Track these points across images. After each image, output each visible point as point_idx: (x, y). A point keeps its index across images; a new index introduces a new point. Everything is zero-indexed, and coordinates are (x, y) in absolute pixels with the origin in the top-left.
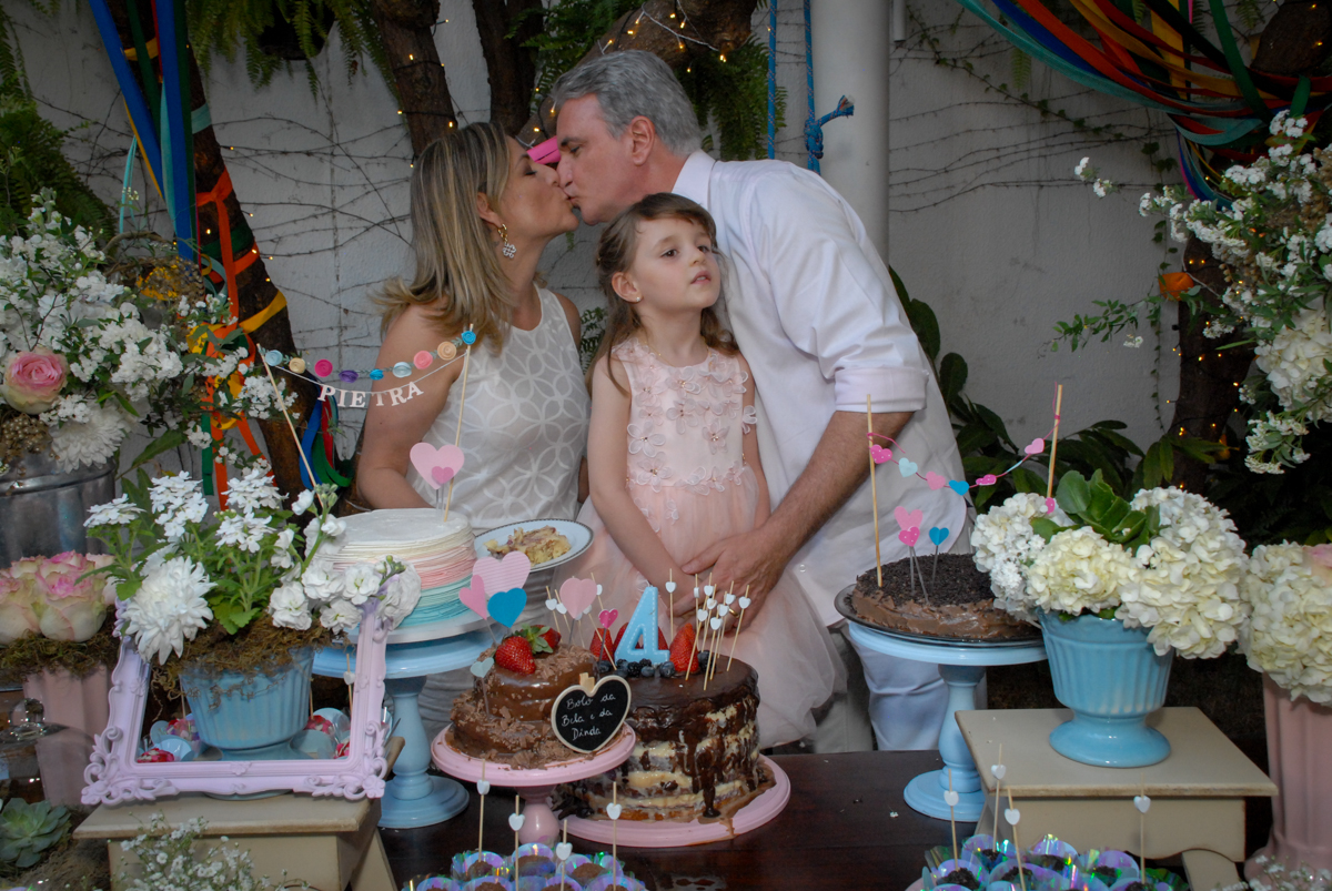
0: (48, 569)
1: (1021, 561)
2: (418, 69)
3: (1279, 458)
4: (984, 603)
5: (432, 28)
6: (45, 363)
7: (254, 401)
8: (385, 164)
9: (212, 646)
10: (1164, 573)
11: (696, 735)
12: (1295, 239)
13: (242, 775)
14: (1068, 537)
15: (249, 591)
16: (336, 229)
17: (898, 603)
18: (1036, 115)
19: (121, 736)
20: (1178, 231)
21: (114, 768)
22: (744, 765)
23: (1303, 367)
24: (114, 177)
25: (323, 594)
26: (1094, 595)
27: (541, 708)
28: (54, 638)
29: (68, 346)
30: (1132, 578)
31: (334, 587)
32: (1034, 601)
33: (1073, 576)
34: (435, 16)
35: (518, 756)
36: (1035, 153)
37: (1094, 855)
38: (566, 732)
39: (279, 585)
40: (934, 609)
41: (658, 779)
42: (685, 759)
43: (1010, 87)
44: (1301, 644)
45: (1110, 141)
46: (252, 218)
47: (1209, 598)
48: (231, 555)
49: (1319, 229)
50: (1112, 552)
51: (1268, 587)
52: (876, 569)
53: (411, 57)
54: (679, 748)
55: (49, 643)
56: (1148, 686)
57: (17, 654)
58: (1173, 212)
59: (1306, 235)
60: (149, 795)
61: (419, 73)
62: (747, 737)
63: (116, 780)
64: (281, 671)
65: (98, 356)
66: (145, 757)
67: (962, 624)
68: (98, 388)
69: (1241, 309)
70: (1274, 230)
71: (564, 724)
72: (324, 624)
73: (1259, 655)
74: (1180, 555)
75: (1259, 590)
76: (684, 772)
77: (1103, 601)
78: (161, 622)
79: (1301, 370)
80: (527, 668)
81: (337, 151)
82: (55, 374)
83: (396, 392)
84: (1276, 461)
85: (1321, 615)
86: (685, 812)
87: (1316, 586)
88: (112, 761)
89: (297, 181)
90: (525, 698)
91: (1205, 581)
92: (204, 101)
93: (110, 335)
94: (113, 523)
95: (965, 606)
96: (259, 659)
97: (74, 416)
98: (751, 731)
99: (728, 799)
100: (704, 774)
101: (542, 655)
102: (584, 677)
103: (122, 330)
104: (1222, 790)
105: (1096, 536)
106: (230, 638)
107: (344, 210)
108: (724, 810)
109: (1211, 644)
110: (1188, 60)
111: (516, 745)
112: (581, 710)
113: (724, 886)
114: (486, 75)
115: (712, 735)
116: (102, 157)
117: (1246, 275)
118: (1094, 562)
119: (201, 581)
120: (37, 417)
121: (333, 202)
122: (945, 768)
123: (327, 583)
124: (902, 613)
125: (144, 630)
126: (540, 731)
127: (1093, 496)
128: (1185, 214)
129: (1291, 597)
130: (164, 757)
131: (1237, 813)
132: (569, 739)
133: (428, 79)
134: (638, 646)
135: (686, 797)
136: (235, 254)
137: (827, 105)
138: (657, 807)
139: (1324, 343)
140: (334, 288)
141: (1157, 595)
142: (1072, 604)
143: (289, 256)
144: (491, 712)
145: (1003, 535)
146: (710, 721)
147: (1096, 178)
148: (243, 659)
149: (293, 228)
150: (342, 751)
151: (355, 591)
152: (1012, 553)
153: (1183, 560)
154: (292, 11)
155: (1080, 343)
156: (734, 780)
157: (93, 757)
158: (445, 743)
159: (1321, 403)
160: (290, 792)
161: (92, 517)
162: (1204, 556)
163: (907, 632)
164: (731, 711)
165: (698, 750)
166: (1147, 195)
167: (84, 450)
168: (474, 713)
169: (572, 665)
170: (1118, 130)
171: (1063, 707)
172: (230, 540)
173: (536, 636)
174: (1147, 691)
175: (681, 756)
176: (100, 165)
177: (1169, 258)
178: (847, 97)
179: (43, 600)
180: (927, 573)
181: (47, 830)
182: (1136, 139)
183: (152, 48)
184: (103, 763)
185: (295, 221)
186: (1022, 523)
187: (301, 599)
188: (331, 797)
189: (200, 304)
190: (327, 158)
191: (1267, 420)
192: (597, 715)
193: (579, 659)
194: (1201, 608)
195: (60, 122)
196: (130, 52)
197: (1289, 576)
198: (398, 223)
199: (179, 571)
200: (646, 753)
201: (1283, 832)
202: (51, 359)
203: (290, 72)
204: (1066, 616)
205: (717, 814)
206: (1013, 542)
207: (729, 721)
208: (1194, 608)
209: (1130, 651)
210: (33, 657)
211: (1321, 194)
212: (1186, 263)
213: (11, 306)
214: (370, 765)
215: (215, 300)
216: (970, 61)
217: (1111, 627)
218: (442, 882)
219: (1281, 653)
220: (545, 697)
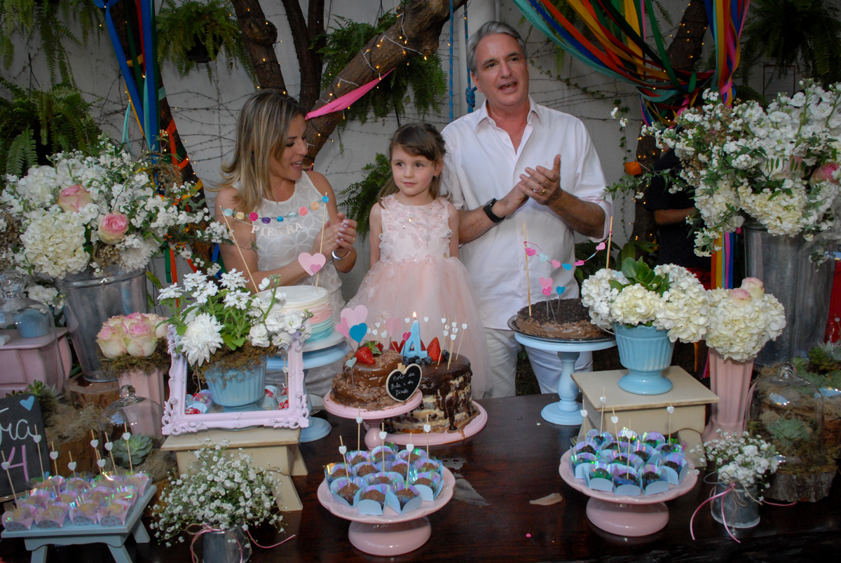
0: (128, 323)
1: (608, 301)
2: (267, 65)
3: (708, 249)
4: (582, 322)
5: (274, 45)
6: (118, 219)
7: (214, 234)
9: (223, 356)
10: (676, 304)
11: (444, 393)
12: (716, 148)
13: (238, 419)
14: (631, 289)
15: (240, 328)
16: (221, 147)
17: (541, 324)
18: (565, 86)
19: (177, 402)
20: (660, 143)
21: (175, 417)
22: (467, 405)
23: (717, 207)
24: (111, 125)
25: (276, 329)
26: (645, 316)
27: (379, 381)
28: (135, 355)
29: (128, 210)
30: (661, 307)
31: (281, 326)
32: (615, 320)
33: (635, 307)
34: (275, 39)
35: (370, 405)
37: (645, 435)
38: (393, 392)
39: (253, 325)
40: (559, 325)
41: (428, 413)
42: (441, 403)
43: (552, 72)
44: (730, 334)
45: (599, 99)
46: (186, 142)
47: (695, 314)
48: (231, 311)
49: (725, 143)
50: (651, 295)
51: (713, 309)
52: (528, 307)
53: (264, 60)
54: (437, 398)
55: (133, 358)
56: (665, 356)
57: (119, 364)
58: (657, 134)
59: (720, 146)
60: (194, 430)
61: (268, 67)
63: (177, 423)
64: (255, 368)
65: (144, 214)
66: (188, 412)
67: (573, 332)
68: (142, 232)
69: (688, 180)
70: (705, 144)
71: (392, 388)
72: (275, 344)
73: (712, 340)
74: (683, 295)
75: (711, 311)
76: (440, 409)
77: (648, 318)
78: (200, 346)
79: (716, 209)
80: (370, 361)
81: (221, 107)
82: (123, 224)
84: (707, 251)
85: (738, 320)
86: (441, 428)
87: (736, 307)
88: (175, 413)
89: (202, 123)
90: (371, 377)
91: (693, 307)
92: (162, 85)
93: (150, 204)
94: (172, 297)
95: (574, 323)
96: (245, 362)
97: (132, 245)
99: (460, 421)
100: (449, 410)
101: (377, 355)
102: (400, 365)
103: (155, 201)
104: (697, 401)
105: (643, 288)
106: (231, 352)
107: (225, 137)
108: (459, 426)
109: (696, 335)
110: (645, 61)
111: (368, 400)
112: (400, 382)
113: (465, 462)
114: (299, 68)
115: (453, 391)
116: (106, 115)
117: (691, 164)
118: (644, 300)
119: (217, 325)
120: (114, 246)
121: (220, 133)
122: (560, 401)
123: (278, 323)
124: (543, 328)
125: (191, 349)
126: (379, 392)
127: (639, 269)
128: (663, 135)
129: (726, 313)
130: (196, 412)
131: (702, 411)
132: (394, 395)
133: (272, 71)
134: (412, 350)
135: (441, 421)
136: (178, 161)
139: (726, 196)
141: (673, 314)
142: (634, 320)
143: (200, 161)
144: (354, 384)
145: (597, 289)
146: (452, 384)
147: (621, 118)
148: (238, 363)
149: (200, 147)
150: (285, 405)
151: (290, 327)
152: (603, 297)
153: (684, 298)
154: (204, 38)
156: (463, 412)
157: (165, 412)
158: (330, 400)
159: (726, 224)
160: (262, 426)
161: (161, 295)
162: (692, 295)
163: (547, 337)
164: (461, 379)
165: (447, 398)
166: (645, 126)
167: (135, 262)
168: (345, 385)
169: (392, 360)
170: (603, 93)
171: (624, 368)
172: (232, 304)
173: (372, 347)
174: (664, 359)
175: (438, 401)
176: (105, 119)
177: (627, 155)
179: (128, 337)
180: (555, 308)
181: (143, 447)
182: (610, 97)
183: (140, 59)
184: (170, 415)
185: (201, 143)
186: (606, 283)
187: (265, 332)
188: (283, 428)
189: (182, 187)
190: (216, 111)
191: (703, 232)
192: (406, 384)
193: (395, 356)
194: (692, 319)
195: (88, 99)
196: (129, 62)
197: (723, 303)
199: (204, 320)
200: (423, 401)
201: (716, 418)
202: (121, 217)
203: (198, 69)
204: (630, 326)
205: (455, 428)
206: (604, 292)
207: (460, 384)
208: (688, 320)
209: (658, 341)
210: (126, 365)
211: (725, 127)
212: (637, 157)
213: (101, 192)
214: (300, 412)
215: (189, 184)
216: (533, 59)
217: (651, 330)
218: (342, 466)
219: (722, 338)
220: (381, 376)
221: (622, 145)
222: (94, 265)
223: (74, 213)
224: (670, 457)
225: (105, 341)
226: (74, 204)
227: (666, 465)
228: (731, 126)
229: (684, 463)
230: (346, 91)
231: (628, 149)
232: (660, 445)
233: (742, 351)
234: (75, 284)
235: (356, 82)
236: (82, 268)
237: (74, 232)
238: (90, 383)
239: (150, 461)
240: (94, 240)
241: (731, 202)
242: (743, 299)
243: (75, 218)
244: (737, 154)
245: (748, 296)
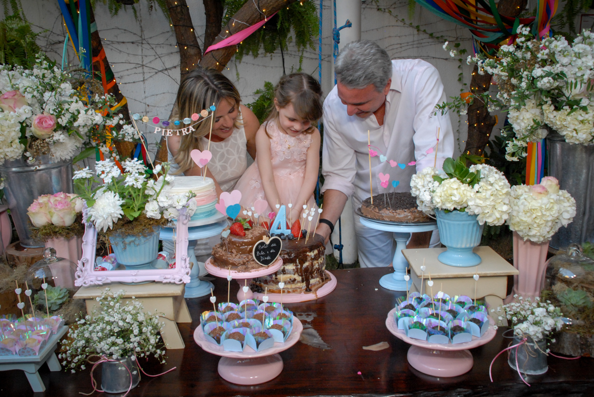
0: (52, 199)
1: (430, 191)
2: (179, 8)
3: (517, 155)
4: (412, 209)
6: (47, 119)
7: (126, 134)
8: (163, 47)
9: (123, 225)
10: (484, 194)
11: (302, 262)
12: (525, 73)
13: (135, 275)
15: (137, 204)
16: (144, 73)
17: (380, 210)
18: (416, 32)
19: (88, 261)
20: (481, 70)
21: (86, 273)
22: (320, 272)
23: (526, 122)
24: (56, 52)
25: (166, 205)
26: (459, 203)
27: (248, 249)
28: (57, 225)
29: (56, 112)
30: (472, 196)
31: (170, 202)
32: (435, 206)
33: (451, 195)
35: (240, 267)
36: (415, 46)
37: (456, 298)
38: (258, 258)
39: (148, 201)
40: (394, 211)
41: (288, 278)
42: (299, 270)
43: (405, 20)
44: (529, 220)
46: (113, 68)
47: (500, 203)
48: (130, 190)
49: (533, 69)
50: (465, 187)
51: (517, 200)
52: (370, 198)
53: (176, 3)
54: (296, 265)
55: (56, 227)
56: (475, 237)
57: (44, 231)
58: (479, 63)
59: (529, 72)
60: (100, 283)
61: (179, 9)
62: (321, 261)
63: (87, 277)
64: (149, 235)
65: (68, 116)
66: (96, 269)
67: (404, 217)
68: (66, 129)
69: (503, 100)
70: (517, 70)
71: (258, 255)
72: (165, 217)
73: (514, 225)
74: (490, 187)
75: (514, 202)
76: (298, 275)
77: (461, 205)
78: (104, 216)
79: (525, 123)
80: (242, 234)
81: (144, 42)
82: (52, 123)
83: (184, 130)
84: (516, 157)
85: (536, 209)
86: (299, 290)
87: (534, 199)
88: (86, 270)
89: (128, 54)
90: (242, 245)
91: (498, 197)
92: (94, 20)
93: (73, 107)
94: (84, 177)
95: (405, 210)
96: (141, 230)
97: (59, 140)
98: (323, 259)
99: (314, 285)
100: (306, 275)
101: (247, 229)
102: (264, 237)
103: (78, 105)
104: (500, 273)
105: (458, 181)
106: (130, 222)
107: (147, 65)
108: (313, 289)
109: (500, 220)
110: (477, 9)
111: (239, 263)
112: (264, 250)
113: (316, 316)
114: (204, 11)
115: (309, 261)
116: (51, 44)
117: (506, 87)
118: (458, 190)
119: (119, 200)
120: (44, 140)
122: (395, 272)
123: (167, 200)
124: (381, 213)
125: (98, 219)
126: (248, 258)
127: (457, 166)
128: (484, 64)
129: (526, 203)
130: (103, 269)
131: (504, 282)
132: (259, 261)
133: (183, 13)
134: (278, 228)
135: (299, 284)
136: (107, 81)
137: (341, 23)
138: (288, 288)
139: (533, 113)
140: (143, 96)
141: (481, 202)
142: (450, 206)
143: (126, 84)
144: (229, 251)
145: (423, 182)
146: (308, 255)
147: (451, 50)
148: (135, 230)
149: (127, 72)
150: (172, 266)
151: (177, 204)
152: (427, 188)
153: (491, 189)
155: (445, 113)
156: (317, 278)
157: (78, 269)
158: (210, 264)
159: (532, 135)
160: (154, 282)
161: (76, 176)
162: (498, 188)
163: (383, 220)
164: (316, 252)
165: (304, 266)
166: (470, 57)
167: (62, 154)
168: (221, 252)
169: (259, 233)
170: (446, 38)
171: (443, 246)
172: (131, 184)
173: (244, 223)
174: (475, 239)
175: (297, 269)
176: (50, 47)
177: (464, 87)
178: (349, 20)
179: (53, 210)
180: (391, 199)
181: (61, 297)
182: (452, 41)
184: (82, 271)
185: (128, 70)
186: (430, 178)
187: (157, 207)
188: (170, 283)
189: (103, 97)
190: (140, 45)
191: (513, 141)
192: (269, 252)
193: (261, 231)
194: (496, 207)
195: (35, 30)
197: (525, 196)
198: (168, 71)
199: (110, 196)
200: (284, 268)
201: (517, 289)
202: (50, 117)
203: (125, 10)
204: (447, 211)
205: (310, 290)
206: (428, 184)
207: (315, 255)
208: (494, 207)
209: (469, 224)
210: (50, 232)
211: (534, 57)
212: (471, 89)
213: (33, 96)
214: (184, 271)
215: (109, 95)
216: (391, 10)
217: (463, 215)
218: (215, 313)
219: (522, 224)
220: (250, 245)
221: (460, 80)
222: (28, 154)
223: (12, 113)
224: (474, 315)
225: (34, 213)
226: (12, 106)
227: (471, 321)
228: (539, 55)
229: (486, 319)
230: (238, 29)
231: (465, 82)
232: (467, 306)
233: (539, 234)
234: (14, 169)
235: (247, 22)
236: (18, 157)
237: (11, 128)
238: (25, 248)
239: (67, 307)
240: (28, 134)
241: (537, 118)
242: (541, 193)
243: (12, 116)
244: (542, 77)
245: (545, 191)
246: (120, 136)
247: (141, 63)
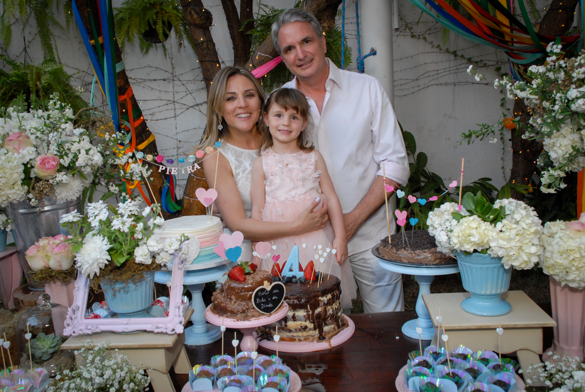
0: (52, 240)
1: (448, 231)
2: (205, 44)
3: (554, 186)
4: (433, 249)
5: (210, 28)
6: (51, 159)
7: (134, 173)
8: (194, 83)
9: (111, 271)
10: (508, 234)
11: (315, 306)
12: (559, 95)
13: (126, 324)
14: (467, 220)
15: (126, 248)
16: (175, 109)
17: (397, 250)
18: (452, 57)
19: (79, 308)
20: (510, 94)
21: (76, 321)
22: (335, 318)
23: (563, 149)
25: (156, 249)
26: (479, 244)
27: (248, 296)
28: (54, 269)
29: (59, 152)
30: (494, 236)
31: (160, 247)
32: (453, 247)
33: (470, 236)
34: (211, 23)
35: (239, 316)
36: (452, 72)
37: (480, 353)
38: (258, 306)
39: (138, 246)
40: (412, 252)
41: (299, 325)
42: (310, 316)
43: (441, 46)
44: (565, 263)
46: (141, 105)
47: (527, 244)
48: (117, 234)
49: (568, 91)
50: (486, 225)
51: (551, 239)
53: (202, 39)
54: (308, 311)
55: (52, 271)
56: (502, 283)
57: (40, 276)
58: (508, 86)
59: (563, 93)
60: (89, 332)
61: (205, 45)
62: (336, 307)
63: (77, 326)
64: (140, 282)
65: (71, 156)
66: (89, 317)
67: (424, 258)
68: (71, 169)
69: (537, 126)
70: (550, 92)
71: (258, 302)
72: (157, 262)
73: (548, 268)
74: (514, 226)
75: (547, 241)
76: (310, 321)
77: (482, 246)
78: (90, 261)
79: (562, 150)
80: (242, 279)
81: (175, 78)
82: (54, 163)
83: (189, 168)
84: (553, 188)
85: (574, 250)
86: (311, 338)
87: (571, 238)
88: (75, 318)
89: (160, 91)
90: (241, 292)
91: (525, 237)
92: (121, 60)
93: (75, 148)
94: (70, 221)
95: (425, 250)
96: (131, 276)
97: (62, 180)
98: (338, 304)
99: (329, 333)
100: (318, 322)
101: (249, 274)
102: (266, 282)
103: (79, 145)
104: (533, 324)
105: (479, 219)
106: (118, 268)
107: (178, 102)
108: (327, 337)
109: (528, 263)
110: (512, 30)
111: (238, 311)
112: (264, 296)
113: (326, 368)
114: (232, 46)
115: (321, 306)
117: (538, 111)
118: (478, 230)
119: (106, 245)
120: (48, 181)
121: (174, 98)
122: (418, 318)
123: (157, 244)
124: (399, 254)
125: (84, 264)
126: (248, 305)
127: (477, 202)
128: (513, 87)
129: (561, 243)
130: (96, 317)
131: (539, 334)
132: (260, 308)
133: (209, 48)
134: (291, 270)
135: (311, 332)
136: (134, 119)
137: (367, 51)
138: (299, 336)
139: (572, 139)
140: (175, 132)
141: (505, 243)
142: (469, 248)
143: (157, 120)
144: (228, 298)
145: (440, 219)
146: (320, 300)
147: (476, 74)
148: (124, 277)
149: (157, 110)
150: (167, 314)
151: (169, 248)
152: (444, 227)
153: (516, 228)
154: (155, 23)
155: (471, 142)
156: (331, 324)
157: (68, 317)
158: (210, 311)
159: (571, 163)
160: (145, 331)
161: (63, 219)
162: (525, 226)
163: (401, 262)
164: (329, 296)
165: (316, 312)
166: (497, 80)
167: (67, 194)
168: (221, 298)
169: (261, 278)
171: (468, 292)
172: (116, 227)
173: (246, 266)
174: (501, 284)
175: (308, 315)
176: (85, 88)
177: (506, 113)
178: (374, 48)
179: (50, 254)
180: (410, 238)
181: (53, 345)
182: (492, 65)
183: (100, 40)
184: (72, 319)
185: (159, 107)
186: (448, 215)
187: (147, 252)
188: (162, 333)
189: (114, 135)
190: (171, 81)
191: (549, 171)
192: (271, 298)
193: (264, 275)
194: (523, 248)
196: (92, 42)
197: (560, 234)
198: (199, 106)
199: (98, 241)
200: (294, 314)
201: (558, 341)
202: (53, 158)
203: (156, 48)
204: (467, 253)
205: (324, 338)
206: (444, 223)
207: (329, 300)
208: (520, 248)
209: (494, 267)
210: (46, 277)
211: (569, 76)
212: (514, 114)
213: (37, 137)
214: (177, 320)
215: (120, 134)
217: (486, 257)
218: (207, 368)
219: (557, 267)
220: (251, 291)
221: (502, 105)
222: (31, 196)
223: (16, 155)
224: (498, 377)
225: (31, 257)
226: (17, 147)
227: (495, 383)
228: (574, 75)
229: (513, 382)
230: (262, 62)
231: (508, 107)
232: (491, 364)
233: (578, 279)
234: (21, 211)
235: (270, 55)
236: (20, 198)
237: (14, 170)
238: (32, 291)
239: (58, 357)
240: (32, 175)
241: (576, 144)
242: (579, 231)
243: (15, 158)
244: (577, 98)
246: (127, 175)
247: (172, 100)
